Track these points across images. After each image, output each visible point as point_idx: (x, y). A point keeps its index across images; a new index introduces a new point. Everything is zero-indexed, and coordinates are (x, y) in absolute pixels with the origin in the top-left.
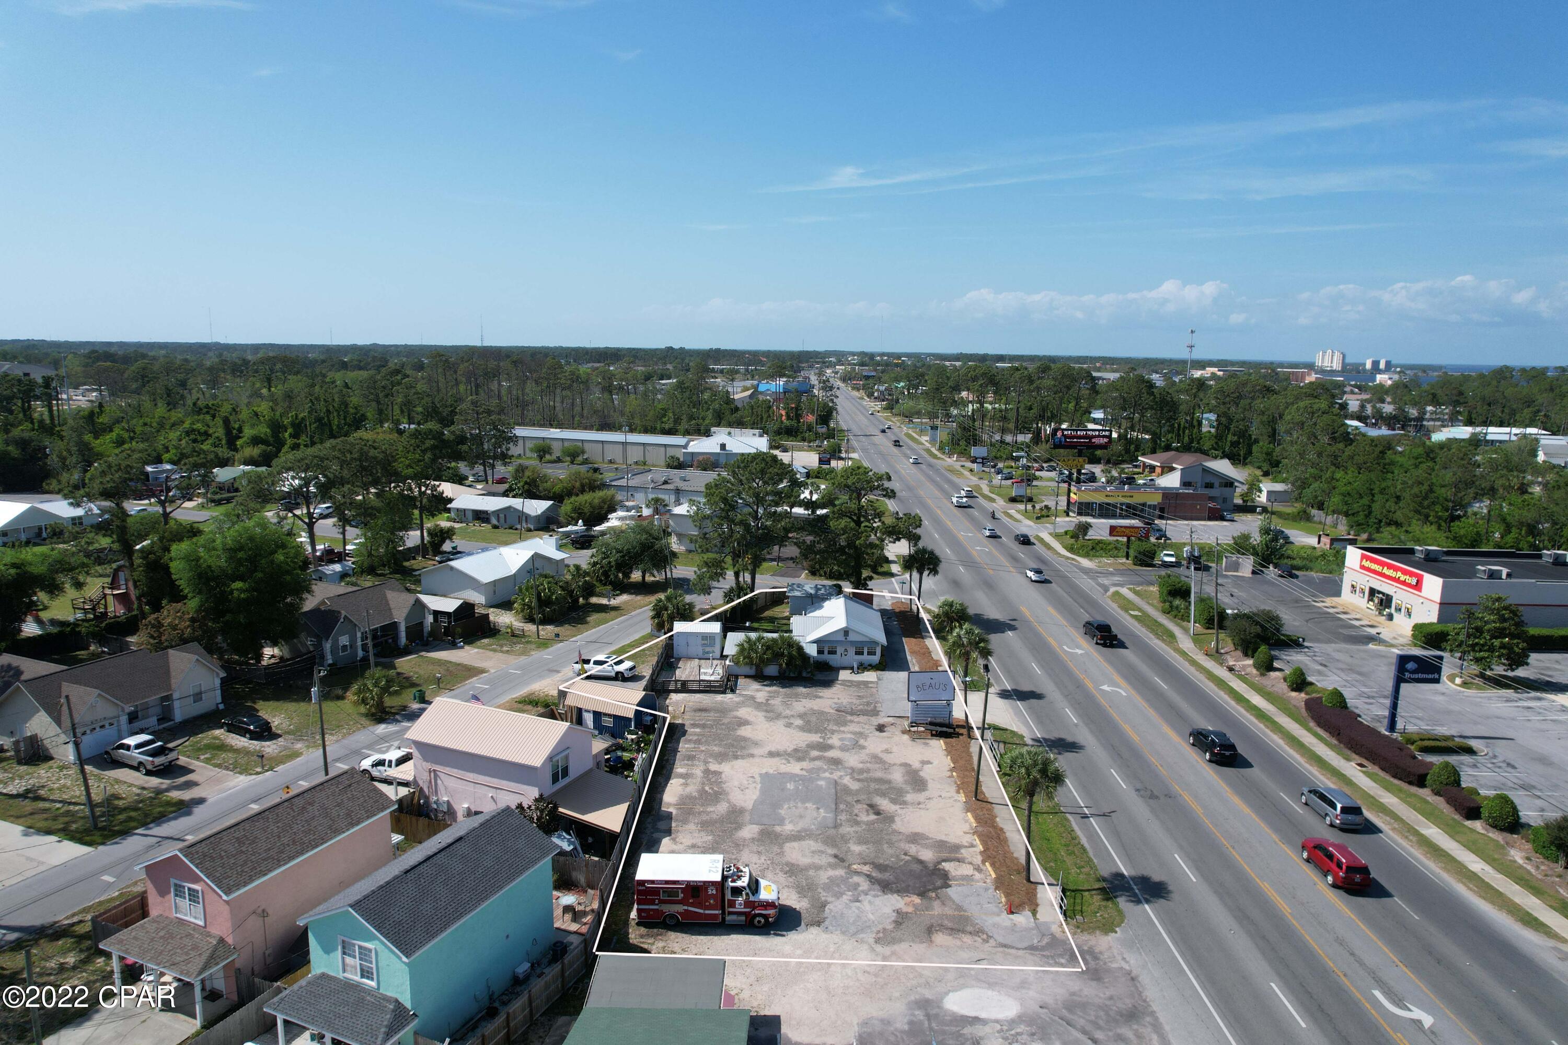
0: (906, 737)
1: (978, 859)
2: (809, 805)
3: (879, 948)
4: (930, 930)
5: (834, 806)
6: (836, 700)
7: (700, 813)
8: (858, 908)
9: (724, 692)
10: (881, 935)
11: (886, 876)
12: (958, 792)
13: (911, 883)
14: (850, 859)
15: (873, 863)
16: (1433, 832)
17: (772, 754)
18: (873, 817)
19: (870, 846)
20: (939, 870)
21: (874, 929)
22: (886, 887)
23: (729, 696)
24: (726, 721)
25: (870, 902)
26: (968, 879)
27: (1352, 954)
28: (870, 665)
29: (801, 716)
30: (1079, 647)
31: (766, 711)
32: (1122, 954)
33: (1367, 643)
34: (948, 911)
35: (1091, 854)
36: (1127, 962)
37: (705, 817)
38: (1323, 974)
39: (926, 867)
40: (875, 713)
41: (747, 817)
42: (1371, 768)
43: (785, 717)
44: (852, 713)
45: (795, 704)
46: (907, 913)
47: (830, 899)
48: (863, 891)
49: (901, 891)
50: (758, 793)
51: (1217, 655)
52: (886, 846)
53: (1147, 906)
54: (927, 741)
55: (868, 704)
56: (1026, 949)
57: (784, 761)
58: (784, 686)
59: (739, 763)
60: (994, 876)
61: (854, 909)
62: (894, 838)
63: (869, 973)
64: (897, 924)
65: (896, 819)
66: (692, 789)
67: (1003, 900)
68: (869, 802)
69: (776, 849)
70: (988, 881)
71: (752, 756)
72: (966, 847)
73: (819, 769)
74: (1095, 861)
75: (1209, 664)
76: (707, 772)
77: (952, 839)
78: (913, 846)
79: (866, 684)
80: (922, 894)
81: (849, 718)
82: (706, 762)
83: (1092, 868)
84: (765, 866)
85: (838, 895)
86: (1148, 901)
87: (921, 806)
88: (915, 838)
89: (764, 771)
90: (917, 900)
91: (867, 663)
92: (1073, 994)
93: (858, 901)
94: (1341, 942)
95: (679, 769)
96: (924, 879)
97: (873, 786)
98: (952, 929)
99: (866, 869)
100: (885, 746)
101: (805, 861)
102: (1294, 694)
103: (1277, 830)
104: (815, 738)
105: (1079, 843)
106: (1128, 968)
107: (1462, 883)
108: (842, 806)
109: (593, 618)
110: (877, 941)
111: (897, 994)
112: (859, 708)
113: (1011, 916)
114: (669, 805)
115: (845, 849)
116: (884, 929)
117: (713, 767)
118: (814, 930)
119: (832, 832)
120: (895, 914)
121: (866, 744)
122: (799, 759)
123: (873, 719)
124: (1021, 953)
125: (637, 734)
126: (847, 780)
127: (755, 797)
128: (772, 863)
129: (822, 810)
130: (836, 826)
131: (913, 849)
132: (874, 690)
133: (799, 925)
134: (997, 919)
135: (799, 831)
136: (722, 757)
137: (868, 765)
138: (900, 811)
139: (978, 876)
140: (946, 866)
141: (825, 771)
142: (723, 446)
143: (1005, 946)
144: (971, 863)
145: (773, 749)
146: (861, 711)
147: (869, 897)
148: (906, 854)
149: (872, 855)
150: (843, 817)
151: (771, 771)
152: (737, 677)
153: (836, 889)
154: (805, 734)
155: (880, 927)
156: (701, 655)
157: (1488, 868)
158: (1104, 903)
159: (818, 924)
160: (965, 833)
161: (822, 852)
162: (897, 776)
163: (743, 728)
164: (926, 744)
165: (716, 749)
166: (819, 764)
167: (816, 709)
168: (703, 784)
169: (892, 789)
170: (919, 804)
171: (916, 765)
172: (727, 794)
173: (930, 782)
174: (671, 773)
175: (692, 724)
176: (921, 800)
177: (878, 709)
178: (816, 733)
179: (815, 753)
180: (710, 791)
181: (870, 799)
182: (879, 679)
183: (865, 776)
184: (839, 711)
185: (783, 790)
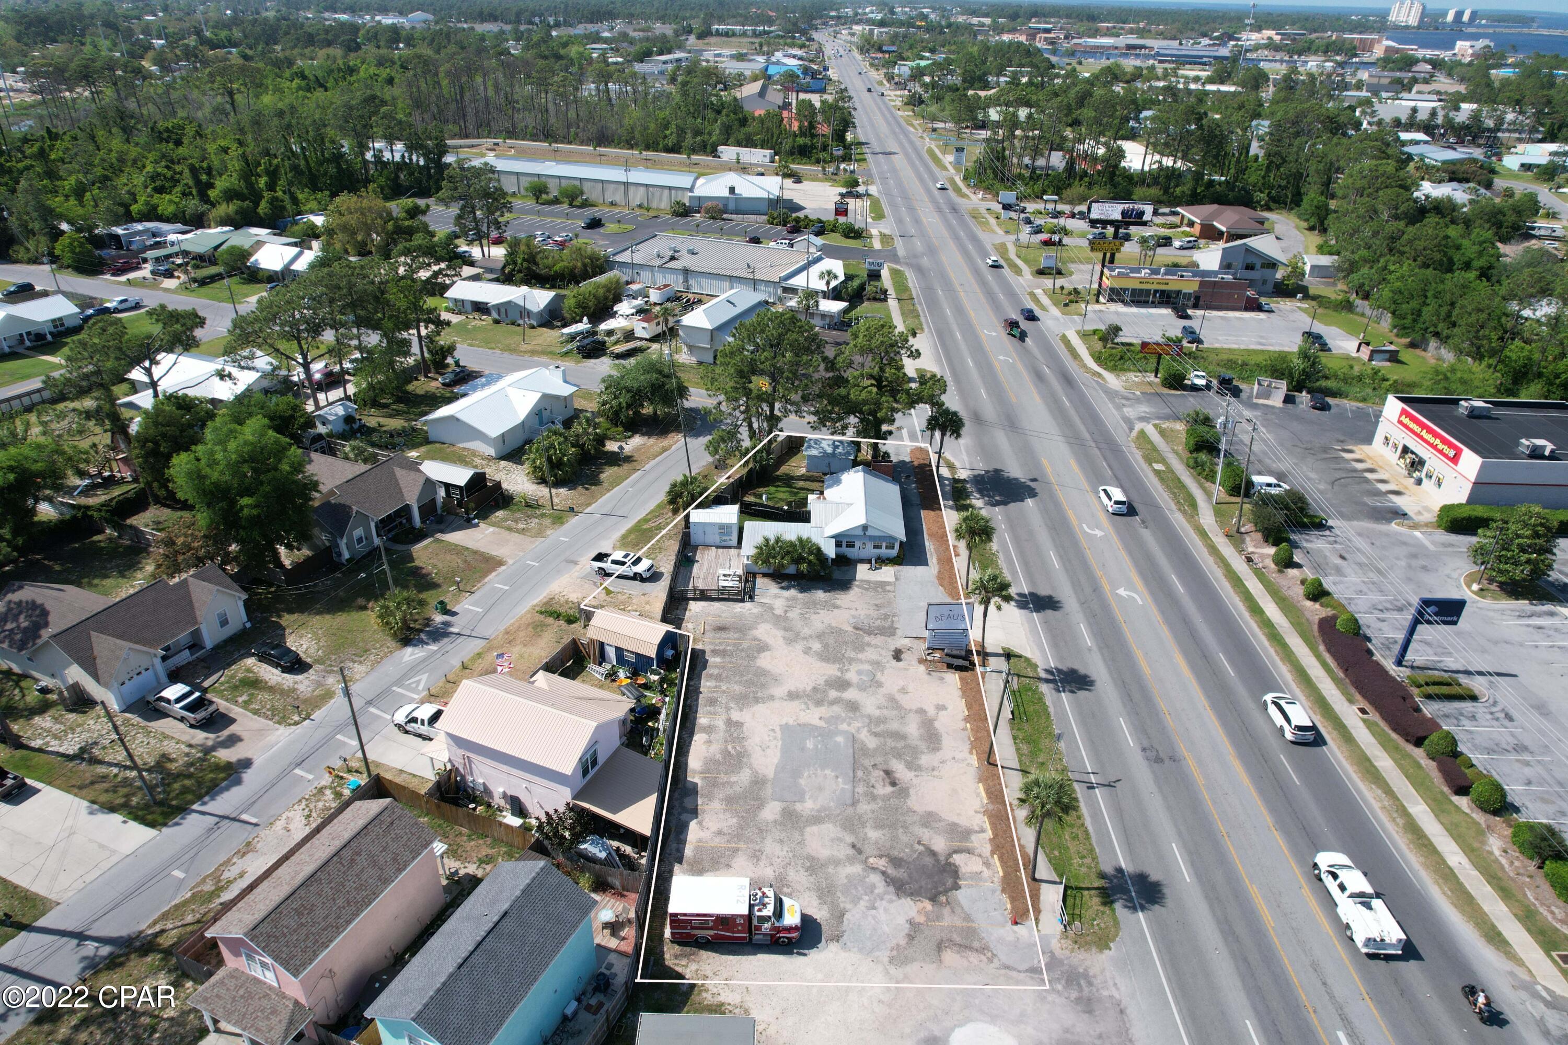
0: (922, 668)
1: (987, 849)
2: (828, 772)
3: (892, 970)
4: (940, 947)
5: (851, 774)
6: (853, 612)
7: (724, 784)
8: (874, 917)
9: (742, 601)
10: (895, 953)
11: (900, 873)
12: (971, 753)
13: (923, 883)
14: (869, 849)
15: (888, 856)
16: (1420, 810)
17: (793, 696)
18: (889, 789)
19: (885, 831)
20: (950, 864)
21: (889, 945)
22: (900, 887)
23: (748, 605)
24: (746, 644)
25: (886, 910)
26: (977, 875)
27: (1324, 984)
28: (888, 559)
29: (820, 636)
30: (1098, 527)
31: (786, 629)
32: (1113, 978)
33: (1389, 521)
34: (959, 923)
35: (1094, 840)
36: (1118, 989)
37: (729, 791)
38: (1295, 1009)
39: (937, 861)
40: (890, 631)
41: (768, 791)
42: (1374, 716)
43: (804, 638)
44: (870, 633)
45: (813, 617)
46: (919, 924)
47: (848, 906)
48: (878, 895)
49: (914, 894)
50: (779, 754)
51: (1236, 537)
52: (901, 830)
53: (1140, 914)
54: (943, 675)
55: (886, 617)
56: (1027, 971)
57: (803, 706)
58: (803, 590)
59: (760, 708)
60: (1001, 874)
61: (870, 918)
62: (909, 819)
63: (883, 1002)
64: (911, 937)
65: (912, 791)
66: (715, 749)
67: (1009, 906)
68: (885, 767)
69: (797, 836)
70: (996, 880)
71: (772, 698)
72: (977, 832)
73: (836, 719)
74: (1097, 850)
75: (1227, 550)
76: (729, 722)
77: (964, 822)
78: (925, 830)
79: (883, 584)
80: (933, 899)
81: (867, 639)
82: (728, 709)
83: (1093, 859)
84: (787, 860)
85: (856, 901)
86: (1143, 908)
87: (935, 773)
88: (929, 819)
89: (784, 722)
90: (928, 905)
91: (884, 557)
92: (1067, 1031)
93: (874, 908)
94: (1315, 967)
95: (702, 720)
96: (936, 878)
97: (890, 743)
98: (960, 945)
99: (882, 863)
100: (901, 683)
101: (824, 853)
102: (1309, 604)
103: (1273, 810)
104: (832, 670)
105: (1083, 825)
106: (1117, 996)
107: (1438, 884)
108: (860, 774)
109: (608, 474)
110: (892, 960)
111: (907, 1030)
112: (878, 623)
113: (1015, 927)
114: (695, 772)
115: (862, 835)
116: (898, 945)
117: (735, 716)
118: (833, 947)
119: (850, 811)
120: (908, 926)
121: (883, 679)
122: (819, 703)
123: (889, 640)
124: (1022, 975)
125: (659, 674)
126: (864, 735)
127: (776, 761)
128: (794, 856)
129: (840, 780)
130: (854, 803)
131: (926, 835)
132: (891, 595)
133: (819, 941)
134: (1001, 932)
135: (818, 811)
136: (744, 700)
137: (885, 712)
138: (915, 781)
139: (986, 873)
140: (957, 859)
141: (843, 721)
142: (732, 190)
143: (1007, 967)
144: (980, 856)
145: (793, 689)
146: (878, 628)
147: (884, 902)
148: (919, 843)
149: (888, 844)
150: (860, 789)
151: (791, 722)
152: (754, 575)
153: (854, 892)
154: (824, 664)
155: (894, 942)
156: (718, 543)
157: (1465, 861)
158: (1102, 908)
159: (837, 938)
160: (976, 812)
161: (840, 840)
162: (912, 729)
163: (763, 655)
164: (942, 679)
165: (737, 688)
166: (837, 709)
167: (834, 625)
168: (726, 741)
169: (907, 746)
170: (933, 770)
171: (931, 712)
172: (749, 756)
173: (944, 736)
174: (694, 725)
175: (712, 651)
176: (936, 764)
177: (896, 626)
178: (834, 662)
179: (833, 694)
180: (733, 752)
181: (886, 762)
182: (897, 579)
183: (882, 728)
184: (856, 628)
185: (803, 749)
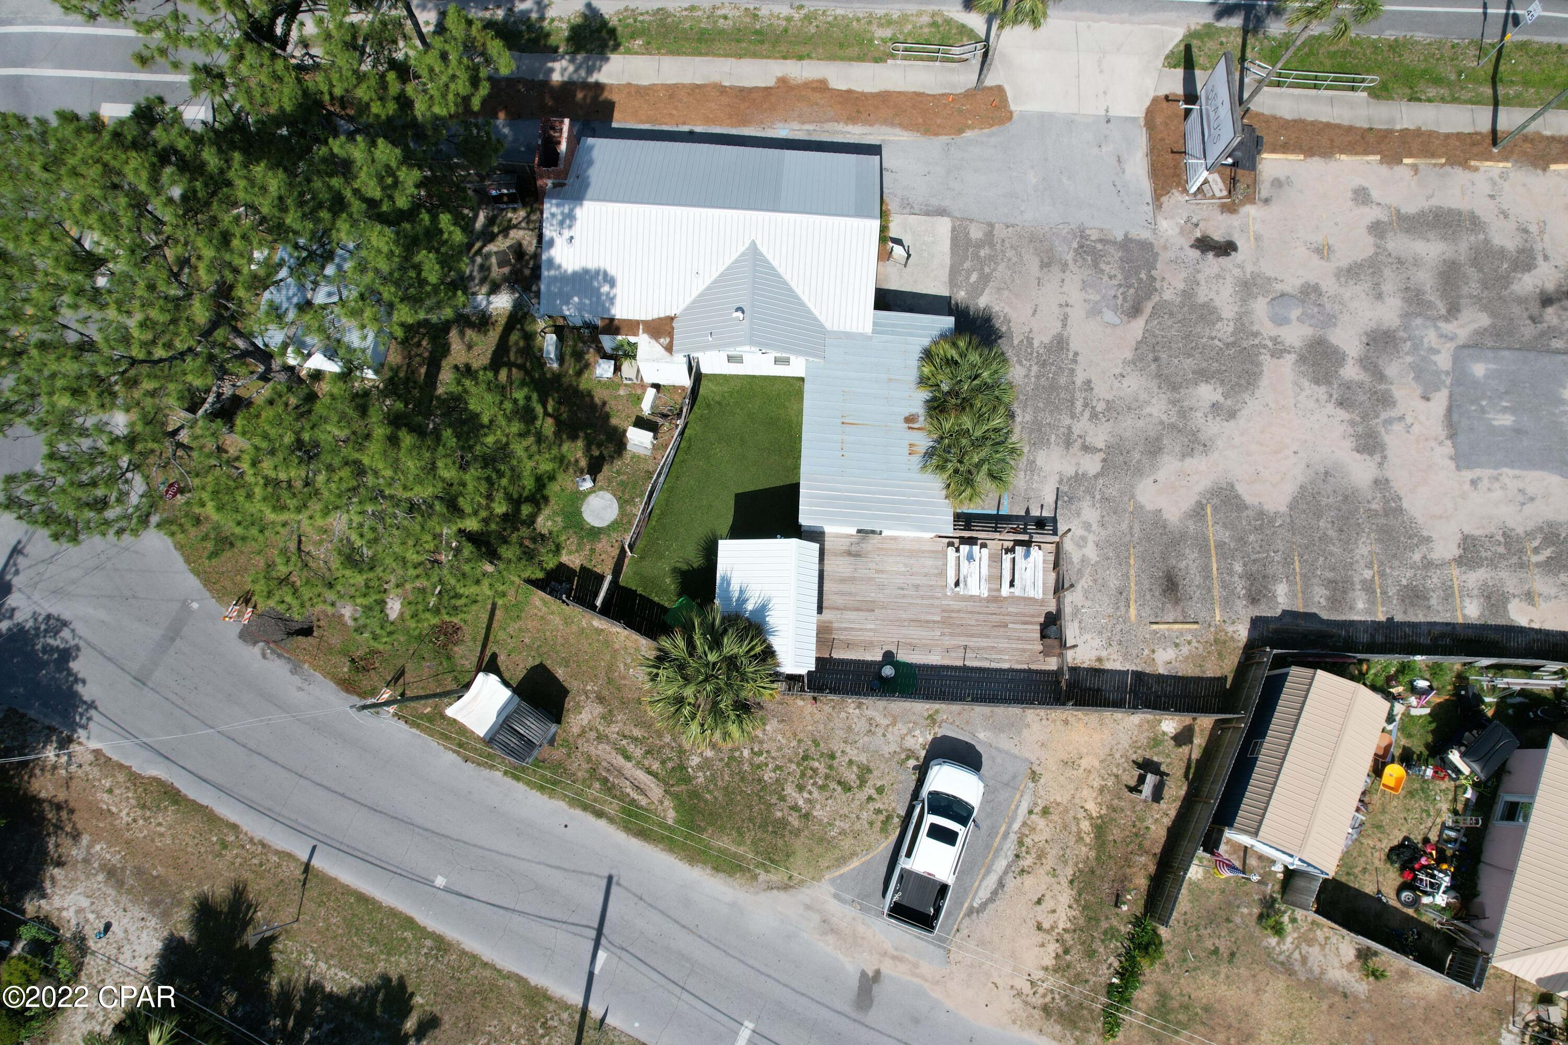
12: (1476, 169)
17: (1369, 447)
50: (1537, 474)
57: (1397, 427)
59: (1417, 505)
68: (1536, 303)
71: (1381, 484)
82: (1432, 565)
87: (1533, 228)
89: (1452, 465)
97: (1470, 288)
104: (1279, 366)
117: (1445, 550)
121: (1295, 282)
122: (1386, 400)
126: (1458, 329)
132: (1000, 232)
137: (1388, 287)
141: (1428, 360)
145: (1349, 444)
154: (1264, 382)
163: (1249, 499)
164: (1277, 183)
165: (1364, 548)
166: (1392, 369)
167: (1129, 354)
168: (1522, 565)
169: (1475, 261)
170: (1526, 231)
171: (1372, 214)
172: (1550, 525)
173: (1435, 202)
174: (1484, 627)
175: (1254, 600)
176: (1511, 225)
177: (1120, 237)
178: (1259, 364)
179: (1351, 371)
180: (1547, 553)
181: (1521, 301)
182: (941, 212)
183: (1432, 297)
184: (1135, 311)
185: (1518, 431)
